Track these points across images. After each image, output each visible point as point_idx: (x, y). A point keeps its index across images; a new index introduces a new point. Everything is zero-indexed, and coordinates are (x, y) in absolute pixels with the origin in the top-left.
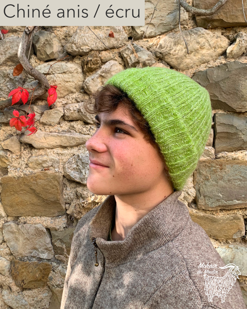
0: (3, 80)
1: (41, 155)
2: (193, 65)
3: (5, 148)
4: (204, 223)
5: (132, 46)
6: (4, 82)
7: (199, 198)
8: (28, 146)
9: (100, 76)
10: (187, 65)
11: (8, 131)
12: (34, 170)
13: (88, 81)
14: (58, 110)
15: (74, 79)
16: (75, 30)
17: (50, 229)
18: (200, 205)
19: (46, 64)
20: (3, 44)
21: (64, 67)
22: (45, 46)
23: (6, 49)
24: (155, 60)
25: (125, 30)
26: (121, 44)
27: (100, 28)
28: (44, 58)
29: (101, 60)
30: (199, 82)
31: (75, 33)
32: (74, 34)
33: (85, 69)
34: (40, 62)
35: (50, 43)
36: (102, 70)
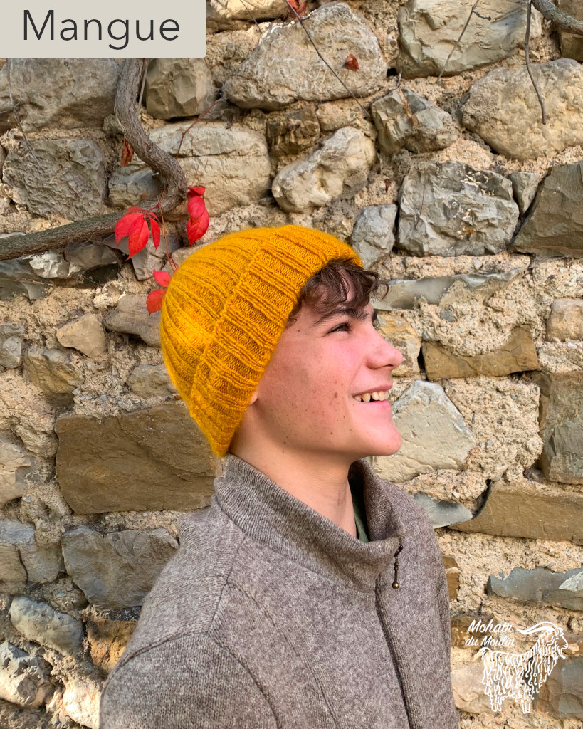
0: (56, 168)
2: (548, 150)
3: (66, 346)
4: (561, 512)
5: (401, 94)
6: (58, 172)
7: (551, 458)
8: (126, 339)
9: (318, 168)
10: (533, 148)
11: (71, 300)
12: (146, 399)
13: (288, 179)
15: (247, 171)
16: (254, 43)
18: (553, 473)
19: (173, 129)
20: (52, 68)
21: (225, 139)
22: (172, 81)
23: (61, 84)
24: (458, 132)
25: (383, 53)
26: (372, 88)
28: (166, 111)
29: (322, 125)
30: (561, 190)
31: (255, 52)
32: (251, 57)
33: (279, 148)
34: (154, 122)
35: (186, 73)
36: (324, 151)
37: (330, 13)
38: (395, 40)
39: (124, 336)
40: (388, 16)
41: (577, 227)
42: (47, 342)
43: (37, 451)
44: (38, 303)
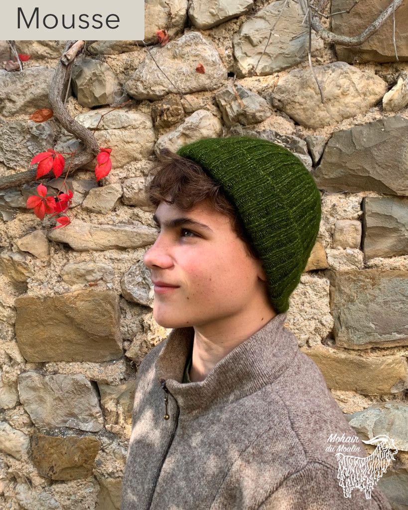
0: (21, 138)
1: (83, 261)
2: (331, 121)
3: (23, 250)
4: (347, 370)
5: (234, 88)
6: (22, 140)
7: (339, 330)
8: (62, 247)
9: (182, 135)
10: (321, 120)
11: (28, 221)
12: (71, 285)
13: (162, 142)
14: (112, 188)
15: (139, 138)
16: (142, 59)
17: (98, 381)
18: (340, 341)
19: (93, 113)
20: (21, 77)
21: (123, 118)
23: (26, 87)
24: (271, 111)
25: (223, 62)
26: (216, 85)
27: (183, 58)
28: (89, 102)
29: (184, 109)
30: (339, 147)
31: (142, 64)
32: (140, 66)
33: (158, 123)
34: (83, 109)
35: (100, 78)
36: (185, 125)
37: (188, 39)
38: (231, 54)
39: (60, 244)
40: (226, 39)
41: (350, 171)
42: (13, 248)
43: (5, 319)
44: (9, 223)
